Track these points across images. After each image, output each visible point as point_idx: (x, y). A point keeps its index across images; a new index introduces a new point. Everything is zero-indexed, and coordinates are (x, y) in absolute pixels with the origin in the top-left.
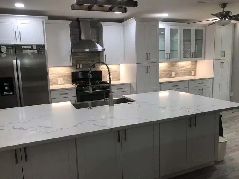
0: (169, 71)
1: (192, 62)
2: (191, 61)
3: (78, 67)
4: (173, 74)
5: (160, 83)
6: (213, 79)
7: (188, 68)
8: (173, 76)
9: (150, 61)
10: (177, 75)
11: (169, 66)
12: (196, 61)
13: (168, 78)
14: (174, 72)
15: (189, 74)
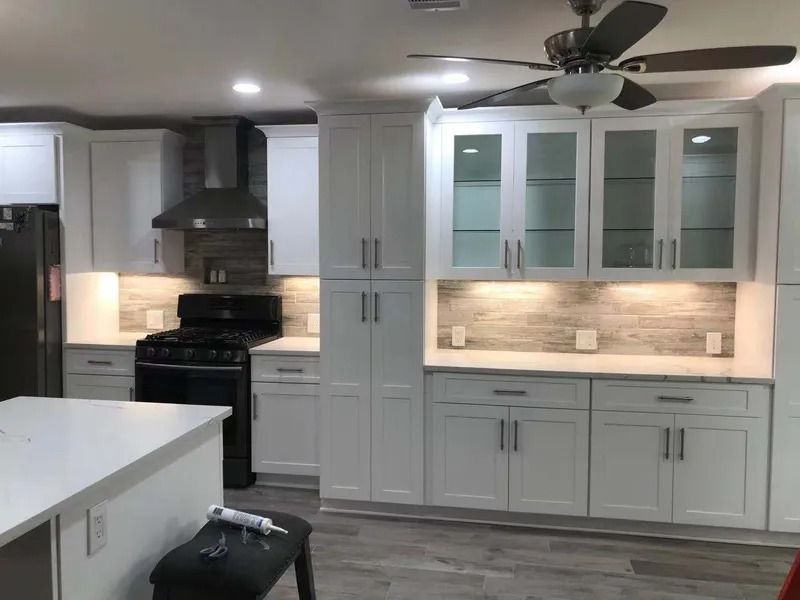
1: (705, 291)
2: (700, 284)
3: (213, 279)
4: (586, 338)
5: (430, 371)
6: (772, 387)
7: (676, 318)
8: (580, 344)
9: (376, 274)
10: (605, 342)
11: (560, 299)
12: (733, 285)
13: (556, 351)
14: (587, 326)
15: (684, 345)
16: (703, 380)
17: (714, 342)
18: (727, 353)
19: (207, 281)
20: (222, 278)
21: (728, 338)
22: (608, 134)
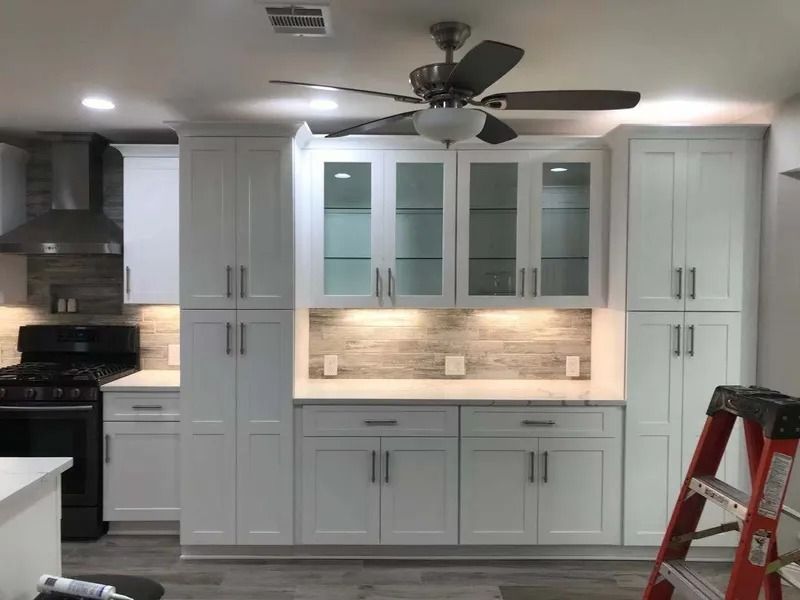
0: (431, 347)
1: (564, 317)
2: (559, 310)
3: (61, 307)
4: (454, 363)
5: (300, 404)
6: (624, 408)
7: (538, 343)
8: (450, 369)
9: (242, 303)
10: (473, 368)
11: (429, 325)
12: (589, 311)
13: (426, 377)
14: (456, 352)
15: (549, 369)
16: (564, 404)
17: (573, 365)
18: (584, 376)
19: (54, 310)
20: (72, 307)
21: (586, 361)
22: (473, 166)
